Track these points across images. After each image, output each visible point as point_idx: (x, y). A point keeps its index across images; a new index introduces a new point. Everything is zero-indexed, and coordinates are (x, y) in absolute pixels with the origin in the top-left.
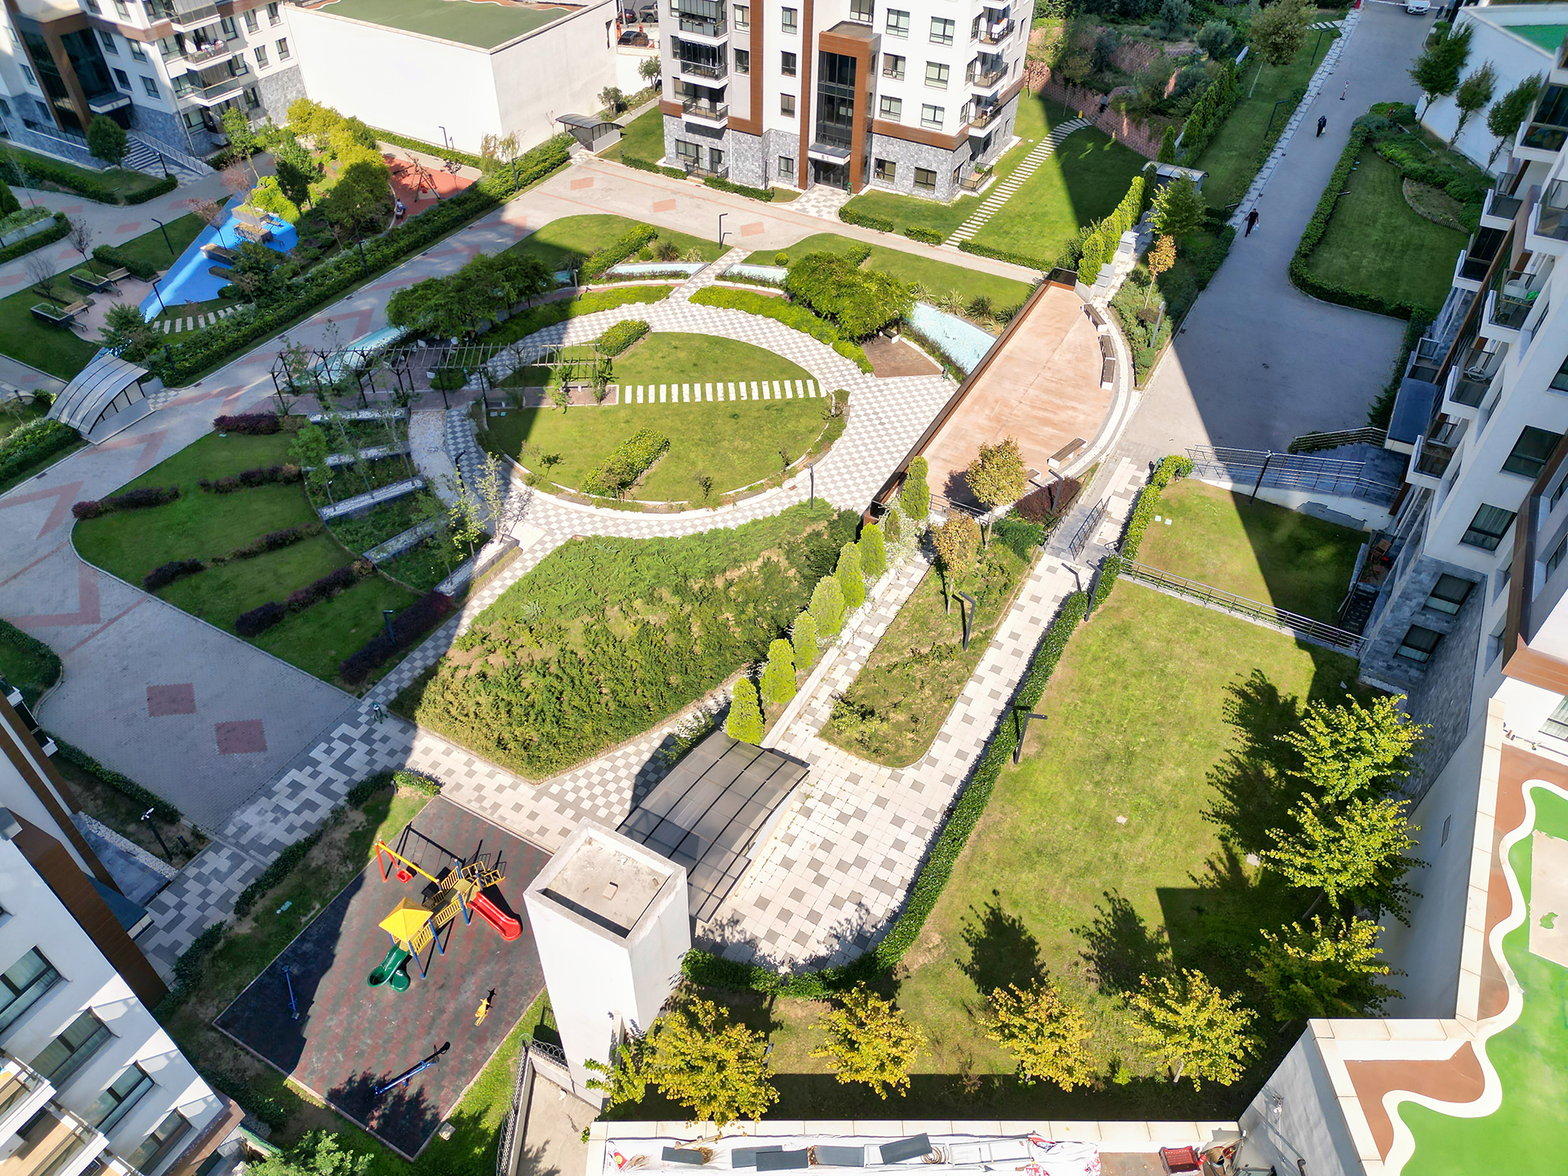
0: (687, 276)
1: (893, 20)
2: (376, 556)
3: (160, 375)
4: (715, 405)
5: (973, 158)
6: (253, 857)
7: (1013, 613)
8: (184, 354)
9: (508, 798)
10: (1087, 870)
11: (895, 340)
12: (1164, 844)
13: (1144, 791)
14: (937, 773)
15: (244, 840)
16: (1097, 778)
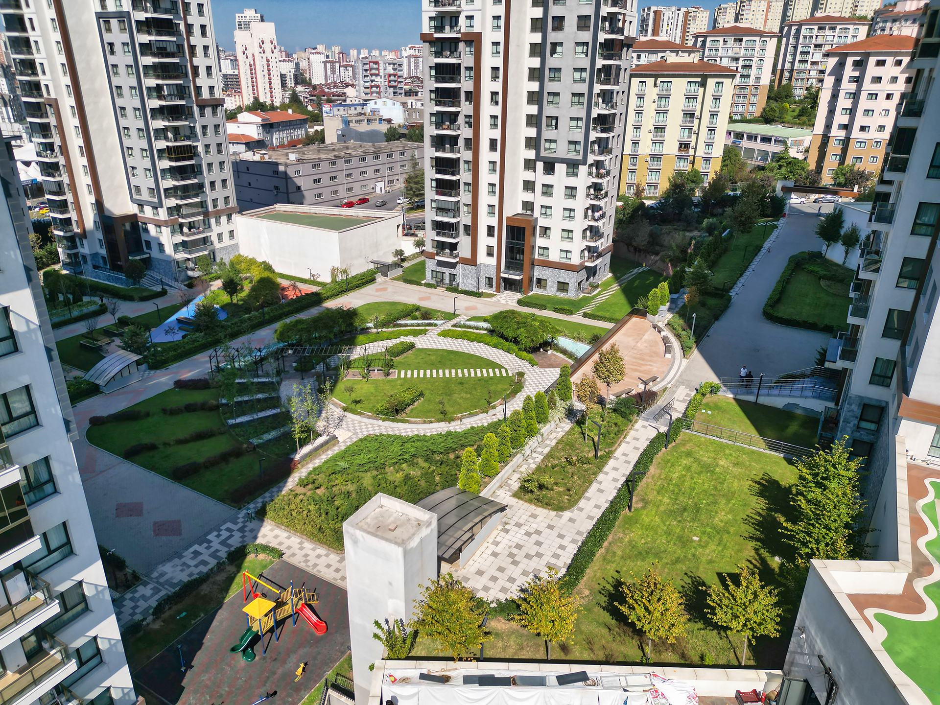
0: (436, 325)
1: (544, 210)
2: (255, 441)
3: (148, 362)
4: (450, 379)
5: (587, 279)
6: (166, 589)
7: (623, 444)
8: (162, 353)
9: (323, 561)
10: (678, 560)
11: (550, 352)
12: (723, 550)
13: (708, 525)
14: (584, 515)
15: (162, 580)
16: (679, 519)
